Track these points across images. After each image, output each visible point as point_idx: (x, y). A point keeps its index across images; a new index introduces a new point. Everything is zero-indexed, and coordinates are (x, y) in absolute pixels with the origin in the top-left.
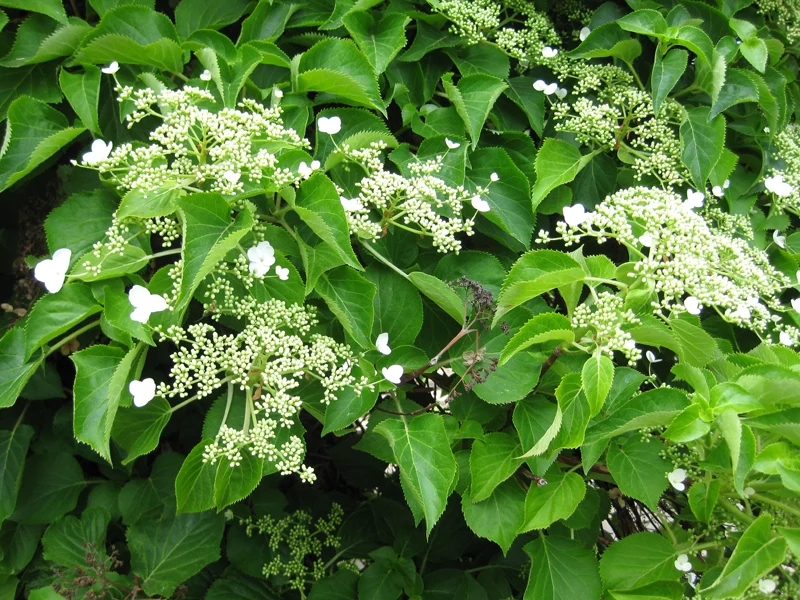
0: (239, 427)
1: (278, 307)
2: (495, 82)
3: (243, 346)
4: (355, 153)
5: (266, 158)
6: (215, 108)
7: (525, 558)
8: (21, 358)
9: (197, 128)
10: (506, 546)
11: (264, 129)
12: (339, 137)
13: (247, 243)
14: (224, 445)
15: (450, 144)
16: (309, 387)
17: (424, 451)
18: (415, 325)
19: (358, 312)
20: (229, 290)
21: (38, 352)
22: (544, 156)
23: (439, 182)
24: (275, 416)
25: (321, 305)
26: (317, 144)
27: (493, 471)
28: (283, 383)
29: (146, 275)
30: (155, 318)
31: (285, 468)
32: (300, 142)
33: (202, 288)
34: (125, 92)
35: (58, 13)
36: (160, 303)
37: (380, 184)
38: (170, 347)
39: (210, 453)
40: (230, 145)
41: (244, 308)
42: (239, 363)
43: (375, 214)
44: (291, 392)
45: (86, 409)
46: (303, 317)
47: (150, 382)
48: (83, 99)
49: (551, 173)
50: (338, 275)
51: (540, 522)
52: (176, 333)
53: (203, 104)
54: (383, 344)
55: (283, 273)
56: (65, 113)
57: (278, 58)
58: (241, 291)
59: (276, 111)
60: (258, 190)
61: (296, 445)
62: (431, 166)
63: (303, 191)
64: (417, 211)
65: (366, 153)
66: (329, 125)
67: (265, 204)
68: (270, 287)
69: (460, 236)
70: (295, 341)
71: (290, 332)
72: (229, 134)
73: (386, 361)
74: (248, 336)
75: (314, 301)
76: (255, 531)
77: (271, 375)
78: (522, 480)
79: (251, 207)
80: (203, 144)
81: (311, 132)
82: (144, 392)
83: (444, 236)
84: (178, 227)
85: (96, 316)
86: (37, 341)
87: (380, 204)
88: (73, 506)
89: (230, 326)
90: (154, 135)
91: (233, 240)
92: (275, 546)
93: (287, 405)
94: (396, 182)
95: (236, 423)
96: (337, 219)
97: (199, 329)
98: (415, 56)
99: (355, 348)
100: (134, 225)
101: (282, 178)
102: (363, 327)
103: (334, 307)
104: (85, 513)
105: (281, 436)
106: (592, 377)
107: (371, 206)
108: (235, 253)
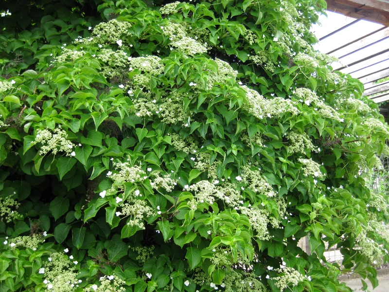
0: (133, 220)
1: (140, 201)
2: (182, 158)
3: (134, 207)
4: (154, 174)
5: (138, 176)
6: (130, 167)
7: (186, 250)
8: (94, 209)
9: (127, 171)
10: (182, 247)
11: (138, 171)
12: (151, 172)
13: (135, 190)
14: (131, 223)
15: (172, 171)
16: (145, 214)
17: (165, 227)
18: (165, 205)
19: (153, 202)
20: (132, 198)
21: (98, 208)
22: (192, 173)
23: (170, 179)
24: (139, 218)
25: (148, 201)
26: (148, 173)
27: (179, 233)
28: (140, 213)
29: (118, 194)
30: (120, 202)
31: (140, 227)
32: (144, 173)
33: (128, 197)
34: (114, 164)
35: (101, 146)
36: (121, 200)
37: (159, 179)
38: (121, 207)
39: (128, 224)
40: (133, 174)
41: (134, 201)
42: (133, 210)
43: (157, 185)
44: (142, 215)
45: (108, 217)
46: (144, 203)
47: (119, 212)
48: (106, 163)
49: (193, 176)
50: (151, 195)
51: (188, 242)
52: (123, 205)
53: (128, 166)
54: (158, 208)
55: (141, 195)
56: (102, 165)
57: (141, 155)
58: (134, 198)
59: (140, 167)
60: (137, 181)
61: (142, 224)
62: (169, 175)
63: (145, 181)
64: (165, 185)
65: (156, 174)
66: (149, 169)
67: (138, 183)
68: (139, 198)
69: (171, 189)
70: (143, 207)
71: (142, 205)
72: (132, 172)
73: (159, 211)
74: (135, 205)
75: (146, 200)
76: (135, 250)
77: (138, 212)
78: (184, 235)
79: (135, 184)
80: (128, 174)
81: (146, 171)
82: (118, 214)
83: (168, 189)
84: (124, 187)
85: (108, 202)
86: (98, 206)
87: (158, 183)
88: (94, 245)
89: (132, 204)
90: (120, 172)
91: (133, 190)
92: (139, 253)
93: (141, 217)
94: (161, 179)
95: (133, 219)
96: (150, 186)
97: (127, 204)
98: (168, 152)
99: (153, 209)
100: (116, 186)
101: (141, 179)
102: (155, 204)
103: (150, 201)
104: (97, 247)
105: (140, 222)
106: (191, 213)
107: (156, 184)
108: (133, 192)
